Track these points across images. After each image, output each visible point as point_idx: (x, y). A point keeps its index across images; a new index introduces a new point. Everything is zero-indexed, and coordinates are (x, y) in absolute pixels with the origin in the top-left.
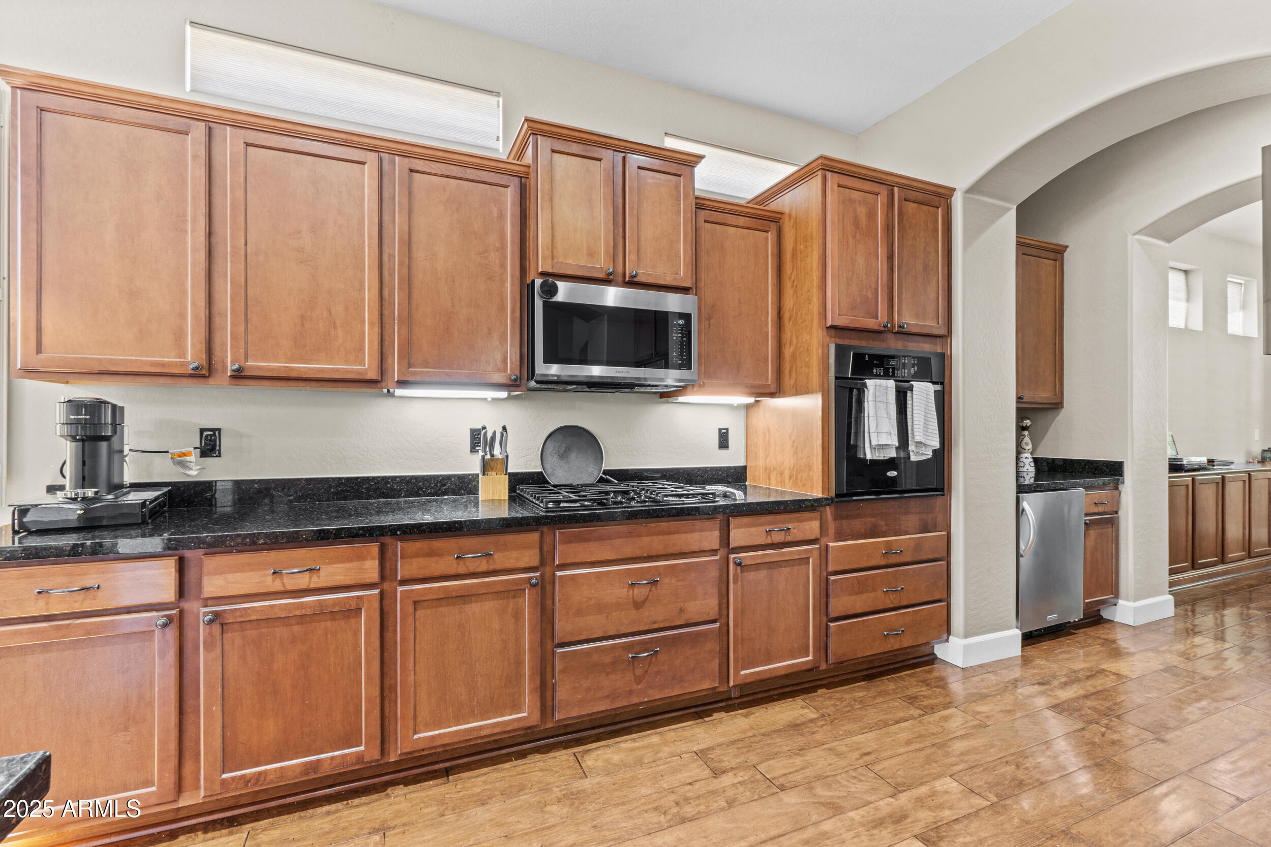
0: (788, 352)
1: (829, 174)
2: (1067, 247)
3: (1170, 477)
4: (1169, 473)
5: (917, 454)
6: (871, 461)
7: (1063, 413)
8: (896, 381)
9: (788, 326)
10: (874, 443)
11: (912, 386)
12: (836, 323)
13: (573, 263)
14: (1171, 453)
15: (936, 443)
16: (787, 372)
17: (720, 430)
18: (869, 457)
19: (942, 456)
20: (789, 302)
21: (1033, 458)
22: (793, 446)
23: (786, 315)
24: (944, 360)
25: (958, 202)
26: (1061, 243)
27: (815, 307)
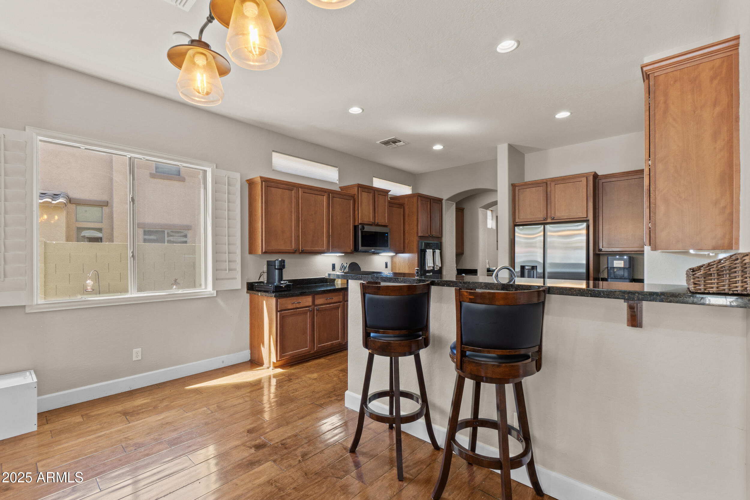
0: (406, 241)
1: (419, 197)
2: (464, 208)
3: (487, 274)
4: (487, 272)
5: (436, 268)
6: (428, 270)
7: (464, 255)
8: (433, 250)
9: (407, 235)
10: (429, 266)
11: (435, 251)
12: (420, 235)
13: (366, 221)
14: (488, 266)
15: (440, 266)
16: (406, 247)
17: (386, 262)
18: (427, 269)
19: (441, 268)
20: (407, 228)
21: (457, 269)
22: (408, 267)
23: (406, 232)
24: (441, 243)
25: (444, 202)
26: (463, 207)
27: (415, 231)
